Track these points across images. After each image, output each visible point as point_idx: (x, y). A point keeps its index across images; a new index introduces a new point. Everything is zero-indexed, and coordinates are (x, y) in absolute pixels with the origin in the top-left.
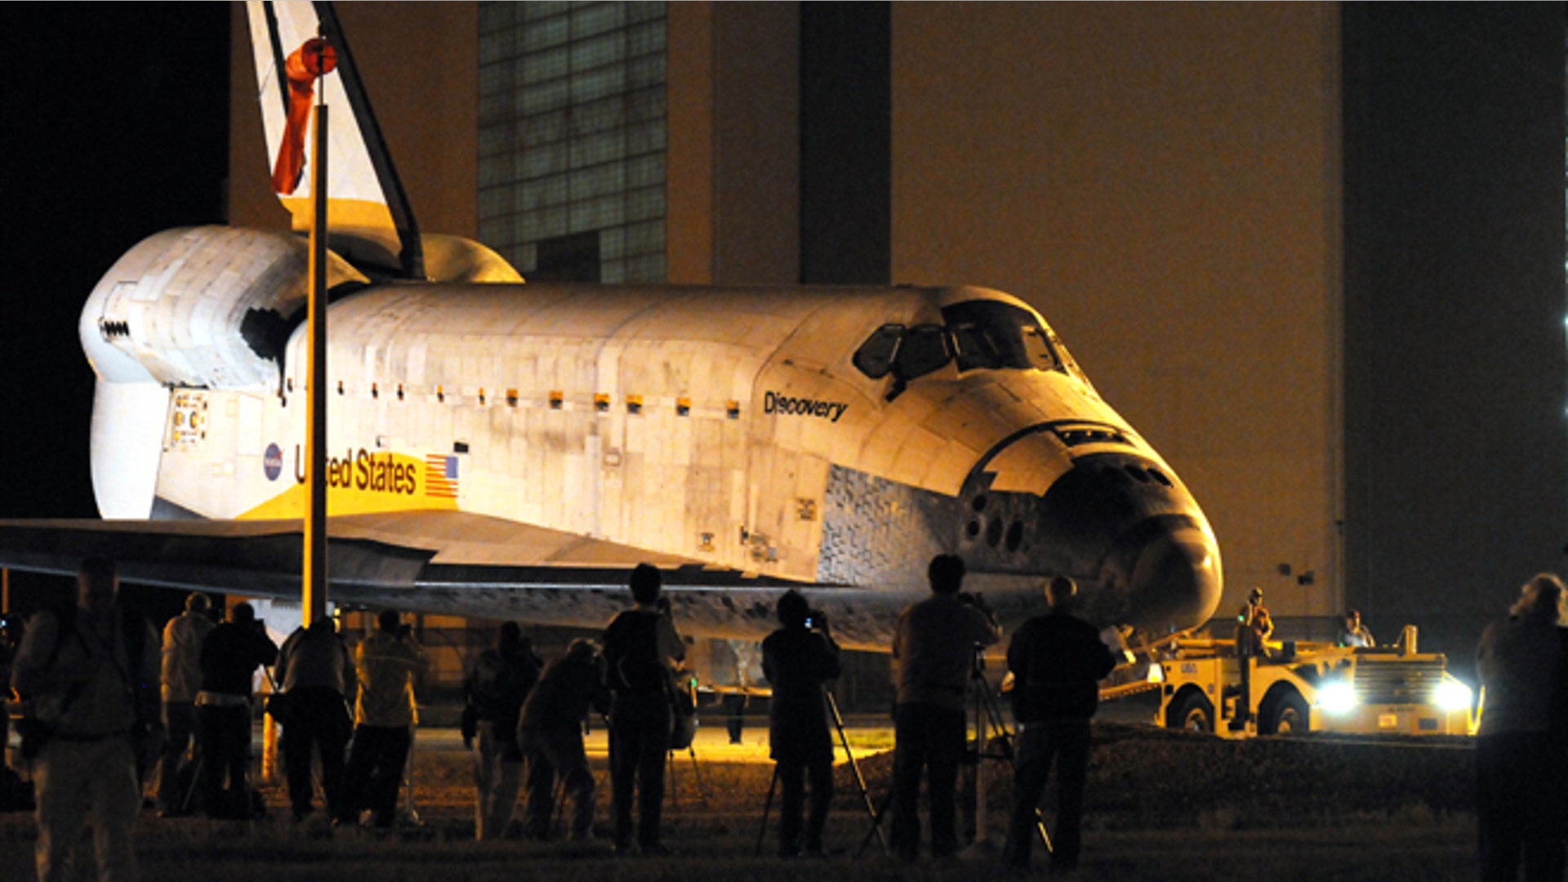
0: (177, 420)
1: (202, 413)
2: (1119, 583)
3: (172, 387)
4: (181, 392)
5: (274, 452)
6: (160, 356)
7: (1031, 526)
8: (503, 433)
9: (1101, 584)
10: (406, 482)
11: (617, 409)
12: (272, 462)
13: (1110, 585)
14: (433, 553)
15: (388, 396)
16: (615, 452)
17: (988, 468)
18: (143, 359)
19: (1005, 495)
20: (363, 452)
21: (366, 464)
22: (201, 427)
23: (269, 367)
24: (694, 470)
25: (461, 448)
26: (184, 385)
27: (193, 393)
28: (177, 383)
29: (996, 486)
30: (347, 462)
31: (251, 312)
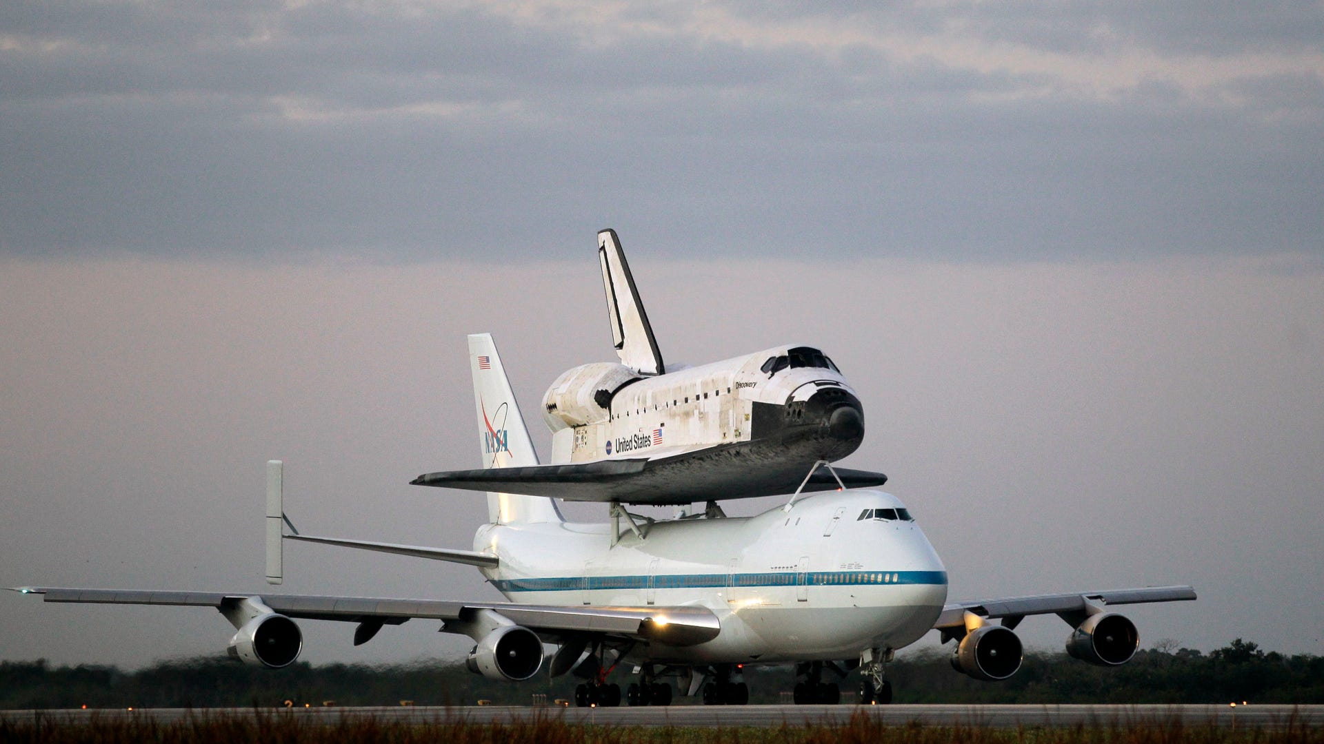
0: (577, 439)
1: (585, 435)
2: (827, 424)
3: (574, 427)
4: (577, 429)
5: (609, 444)
6: (568, 414)
7: (803, 410)
8: (673, 416)
9: (822, 425)
10: (648, 442)
11: (702, 397)
12: (608, 448)
13: (824, 425)
14: (648, 459)
15: (641, 412)
16: (702, 413)
17: (793, 395)
18: (563, 417)
19: (797, 402)
20: (635, 435)
21: (636, 439)
22: (585, 440)
23: (606, 411)
24: (721, 413)
25: (662, 425)
26: (578, 426)
27: (581, 428)
28: (575, 425)
29: (795, 400)
30: (631, 441)
31: (598, 391)
